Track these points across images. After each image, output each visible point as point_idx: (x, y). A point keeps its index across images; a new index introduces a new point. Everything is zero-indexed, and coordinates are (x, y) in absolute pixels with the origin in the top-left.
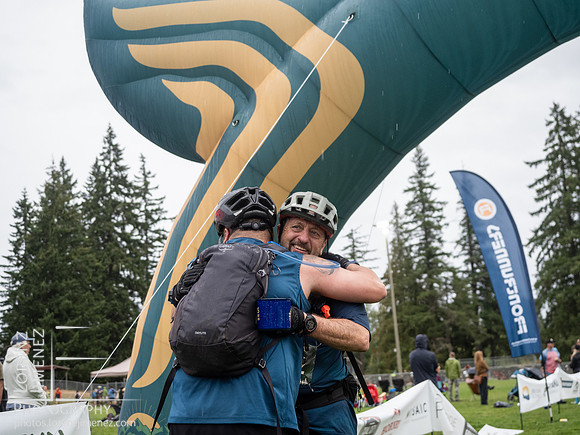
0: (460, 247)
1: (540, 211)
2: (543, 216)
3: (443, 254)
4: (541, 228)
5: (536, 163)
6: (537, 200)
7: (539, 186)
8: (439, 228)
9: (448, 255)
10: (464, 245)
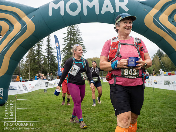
0: (46, 51)
1: (65, 44)
2: (65, 45)
3: (42, 52)
4: (64, 48)
5: (65, 33)
6: (64, 42)
7: (65, 39)
8: (42, 46)
9: (43, 52)
10: (47, 50)
